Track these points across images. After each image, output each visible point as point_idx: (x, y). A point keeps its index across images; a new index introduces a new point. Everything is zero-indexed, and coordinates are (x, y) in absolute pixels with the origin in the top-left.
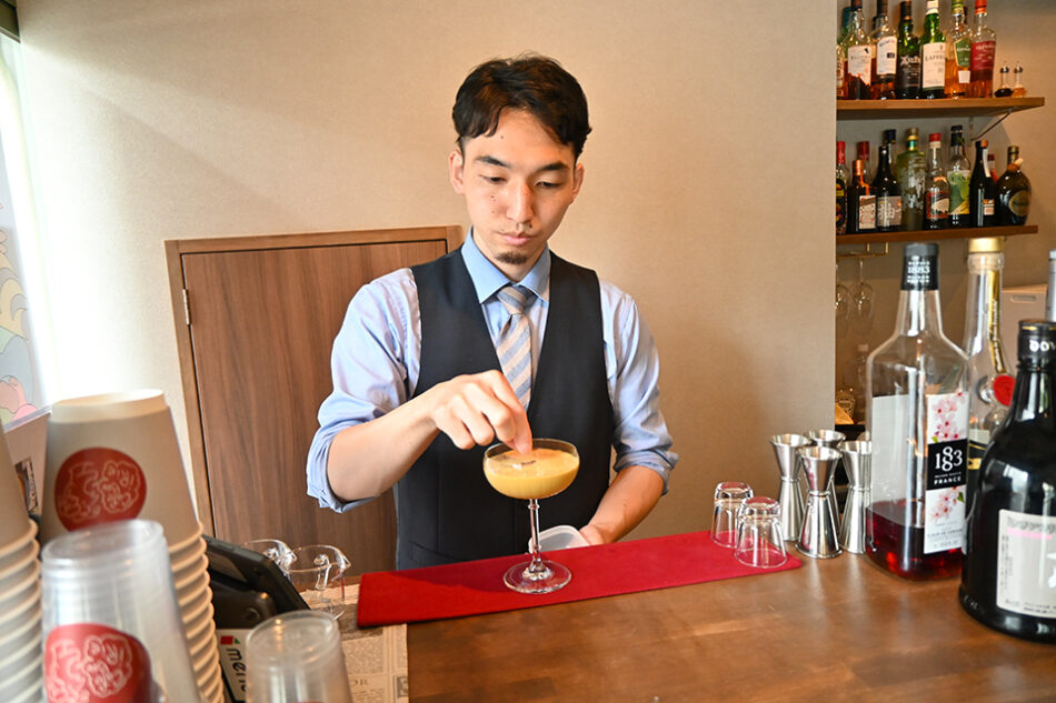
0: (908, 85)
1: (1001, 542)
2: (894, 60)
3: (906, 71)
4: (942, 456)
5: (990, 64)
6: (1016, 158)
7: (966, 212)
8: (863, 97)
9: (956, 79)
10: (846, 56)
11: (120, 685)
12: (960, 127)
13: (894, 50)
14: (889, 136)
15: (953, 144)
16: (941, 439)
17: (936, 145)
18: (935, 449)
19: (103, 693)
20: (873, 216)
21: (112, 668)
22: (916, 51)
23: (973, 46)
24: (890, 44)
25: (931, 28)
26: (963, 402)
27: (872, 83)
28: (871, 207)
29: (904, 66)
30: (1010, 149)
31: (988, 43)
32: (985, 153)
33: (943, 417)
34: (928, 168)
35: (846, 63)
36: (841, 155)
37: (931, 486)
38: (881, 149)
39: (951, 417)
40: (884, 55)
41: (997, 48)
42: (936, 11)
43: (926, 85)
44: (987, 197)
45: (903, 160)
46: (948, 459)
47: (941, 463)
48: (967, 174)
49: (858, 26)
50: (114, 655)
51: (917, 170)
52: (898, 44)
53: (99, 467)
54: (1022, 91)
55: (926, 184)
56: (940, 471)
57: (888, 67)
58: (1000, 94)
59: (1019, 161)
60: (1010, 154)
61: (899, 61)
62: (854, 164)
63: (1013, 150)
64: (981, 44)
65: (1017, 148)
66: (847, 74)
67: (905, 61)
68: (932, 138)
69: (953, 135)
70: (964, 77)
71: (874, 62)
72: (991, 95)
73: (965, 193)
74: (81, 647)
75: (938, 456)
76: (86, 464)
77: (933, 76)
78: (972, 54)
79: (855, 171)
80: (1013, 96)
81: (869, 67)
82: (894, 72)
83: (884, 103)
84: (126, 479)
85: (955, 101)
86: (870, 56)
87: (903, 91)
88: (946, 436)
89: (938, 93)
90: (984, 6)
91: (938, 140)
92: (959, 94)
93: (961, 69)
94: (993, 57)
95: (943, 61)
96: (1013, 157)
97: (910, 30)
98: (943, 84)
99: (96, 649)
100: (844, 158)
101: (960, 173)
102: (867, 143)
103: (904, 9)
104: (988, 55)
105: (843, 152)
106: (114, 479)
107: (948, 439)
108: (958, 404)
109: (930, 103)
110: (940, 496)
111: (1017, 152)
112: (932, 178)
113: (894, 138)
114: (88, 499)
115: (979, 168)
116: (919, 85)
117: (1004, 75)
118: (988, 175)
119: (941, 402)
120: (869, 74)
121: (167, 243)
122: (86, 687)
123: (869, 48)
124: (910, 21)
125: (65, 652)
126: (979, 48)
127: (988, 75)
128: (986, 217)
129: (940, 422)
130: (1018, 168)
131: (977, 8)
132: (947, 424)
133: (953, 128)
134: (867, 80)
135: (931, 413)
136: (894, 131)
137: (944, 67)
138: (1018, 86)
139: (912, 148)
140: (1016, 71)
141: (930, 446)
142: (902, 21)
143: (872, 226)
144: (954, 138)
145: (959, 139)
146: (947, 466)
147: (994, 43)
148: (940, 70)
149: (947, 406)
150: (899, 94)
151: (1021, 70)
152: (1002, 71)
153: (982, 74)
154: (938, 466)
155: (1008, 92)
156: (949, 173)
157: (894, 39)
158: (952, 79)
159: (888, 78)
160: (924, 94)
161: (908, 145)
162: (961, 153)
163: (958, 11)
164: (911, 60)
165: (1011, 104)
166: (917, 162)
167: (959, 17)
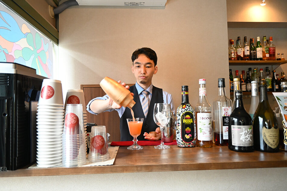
0: (253, 57)
1: (232, 132)
2: (249, 51)
3: (252, 54)
4: (226, 119)
5: (274, 53)
6: (284, 75)
7: (271, 88)
8: (241, 60)
9: (266, 56)
10: (237, 51)
11: (75, 122)
12: (268, 67)
13: (249, 49)
14: (250, 69)
15: (266, 71)
16: (225, 116)
17: (261, 71)
18: (224, 118)
19: (73, 123)
20: (245, 88)
21: (74, 120)
22: (255, 49)
23: (269, 48)
24: (248, 48)
25: (258, 44)
26: (230, 109)
27: (244, 57)
28: (245, 86)
29: (252, 53)
30: (282, 73)
31: (273, 48)
32: (275, 74)
33: (226, 111)
34: (260, 77)
35: (237, 52)
36: (237, 73)
37: (224, 125)
38: (247, 72)
39: (228, 111)
40: (247, 50)
41: (276, 49)
42: (259, 41)
43: (257, 57)
44: (276, 84)
45: (253, 75)
46: (227, 120)
47: (226, 121)
48: (270, 78)
49: (239, 44)
50: (75, 118)
51: (257, 77)
52: (250, 48)
53: (74, 98)
54: (284, 59)
55: (259, 81)
56: (226, 122)
57: (248, 53)
58: (278, 59)
59: (284, 76)
60: (282, 74)
61: (250, 52)
62: (240, 75)
63: (283, 73)
64: (271, 48)
65: (284, 73)
66: (237, 55)
67: (252, 52)
68: (260, 70)
69: (266, 69)
70: (267, 55)
71: (244, 52)
72: (275, 60)
73: (270, 83)
74: (71, 116)
75: (225, 119)
76: (72, 97)
77: (259, 55)
78: (269, 50)
79: (240, 77)
80: (281, 60)
81: (243, 53)
82: (249, 54)
83: (247, 61)
84: (77, 100)
85: (266, 61)
86: (243, 50)
87: (252, 58)
88: (227, 115)
89: (261, 59)
90: (272, 40)
91: (262, 70)
92: (267, 60)
93: (266, 54)
94: (275, 51)
95: (262, 52)
96: (283, 75)
97: (253, 45)
98: (262, 57)
99: (73, 117)
100: (238, 74)
101: (269, 78)
102: (244, 71)
103: (251, 40)
104: (274, 50)
105: (238, 73)
106: (75, 100)
107: (227, 116)
108: (229, 109)
109: (259, 61)
110: (226, 127)
111: (284, 74)
112: (261, 79)
113: (251, 70)
114: (72, 103)
115: (274, 77)
116: (256, 57)
117: (279, 55)
118: (276, 79)
119: (225, 108)
120: (243, 55)
121: (81, 85)
122: (71, 122)
123: (242, 49)
124: (253, 43)
125: (68, 117)
126: (271, 49)
127: (274, 55)
128: (276, 89)
129: (225, 112)
130: (284, 77)
131: (270, 40)
132: (227, 113)
133: (266, 68)
134: (242, 56)
135: (223, 110)
136: (251, 68)
137: (262, 53)
138: (282, 58)
139: (255, 72)
140: (282, 54)
141: (223, 117)
142: (251, 43)
143: (245, 90)
144: (267, 70)
145: (268, 70)
146: (227, 121)
147: (275, 48)
148: (261, 54)
149: (227, 109)
150: (251, 59)
151: (283, 54)
152: (278, 54)
153: (272, 55)
154: (225, 121)
155: (280, 59)
156: (266, 78)
157: (249, 47)
158: (264, 56)
159: (248, 56)
160: (257, 59)
161: (254, 72)
162: (269, 73)
163: (265, 40)
164: (253, 52)
165: (281, 62)
166: (257, 75)
167: (266, 42)
